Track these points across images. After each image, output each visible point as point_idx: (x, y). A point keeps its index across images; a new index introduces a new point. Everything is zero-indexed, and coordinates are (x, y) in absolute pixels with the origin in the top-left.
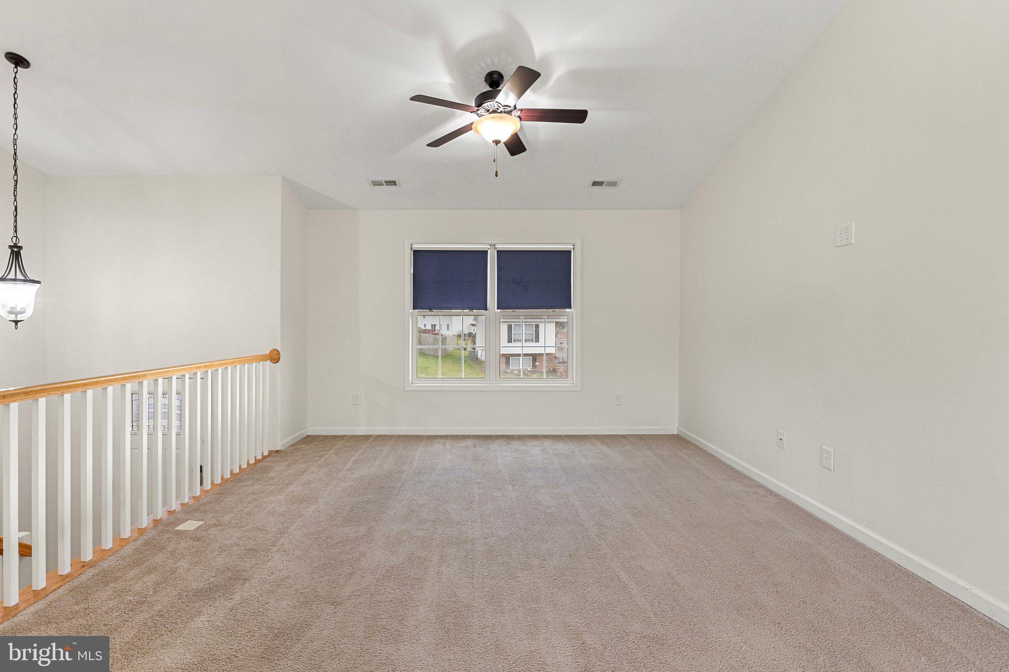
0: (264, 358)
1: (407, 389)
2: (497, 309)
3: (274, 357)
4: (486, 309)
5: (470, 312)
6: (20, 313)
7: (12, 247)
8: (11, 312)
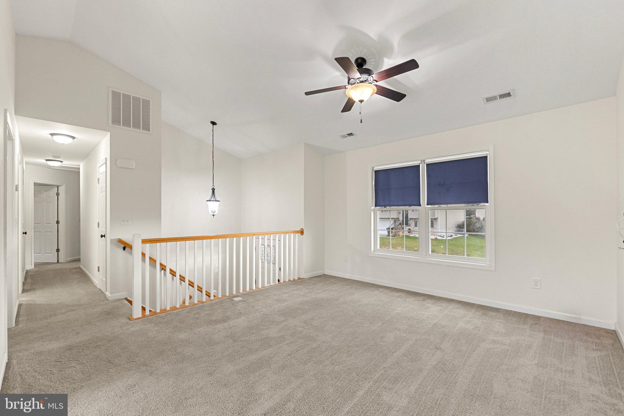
0: (297, 232)
1: (370, 255)
2: (427, 205)
3: (302, 232)
4: (420, 205)
5: (409, 208)
6: (215, 212)
7: (212, 189)
8: (212, 212)
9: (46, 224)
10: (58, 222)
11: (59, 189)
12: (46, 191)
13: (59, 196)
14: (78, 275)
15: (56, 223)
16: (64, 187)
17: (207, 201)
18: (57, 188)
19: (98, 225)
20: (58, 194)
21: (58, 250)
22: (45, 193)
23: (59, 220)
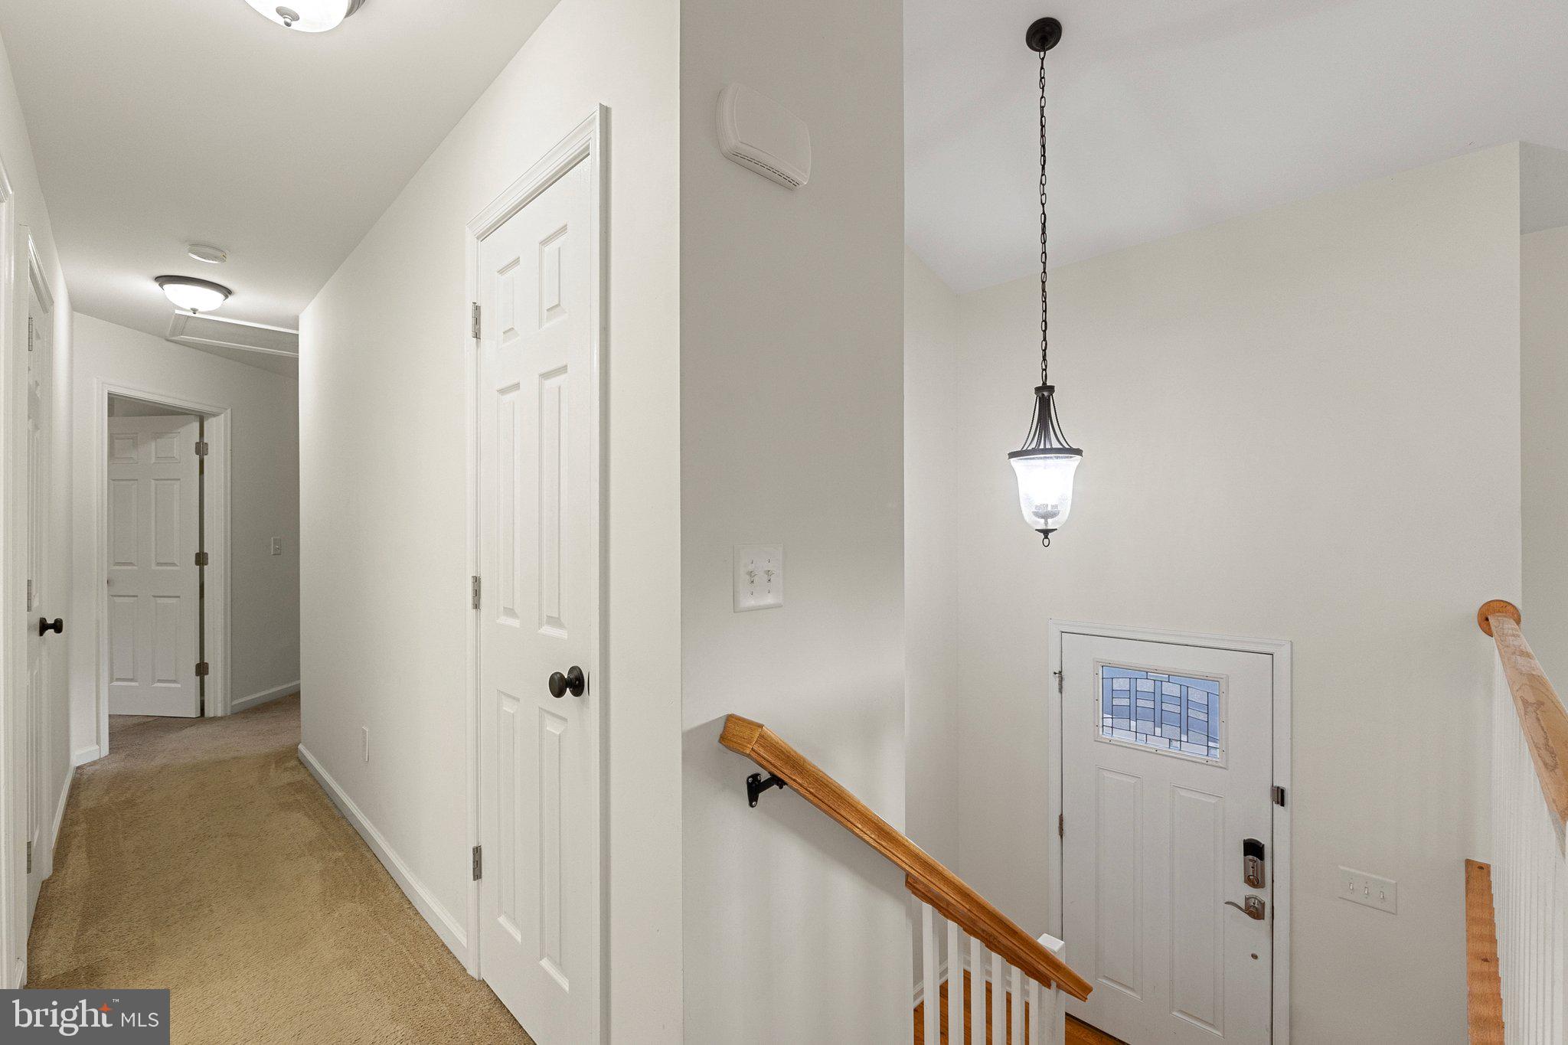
6: (1053, 515)
7: (1038, 390)
8: (1037, 514)
9: (159, 564)
10: (201, 559)
11: (205, 428)
12: (158, 435)
13: (205, 457)
14: (306, 814)
15: (194, 563)
16: (225, 421)
17: (1013, 455)
18: (197, 425)
19: (477, 593)
20: (201, 449)
21: (202, 669)
22: (153, 447)
23: (205, 551)
